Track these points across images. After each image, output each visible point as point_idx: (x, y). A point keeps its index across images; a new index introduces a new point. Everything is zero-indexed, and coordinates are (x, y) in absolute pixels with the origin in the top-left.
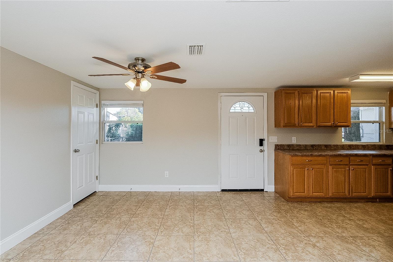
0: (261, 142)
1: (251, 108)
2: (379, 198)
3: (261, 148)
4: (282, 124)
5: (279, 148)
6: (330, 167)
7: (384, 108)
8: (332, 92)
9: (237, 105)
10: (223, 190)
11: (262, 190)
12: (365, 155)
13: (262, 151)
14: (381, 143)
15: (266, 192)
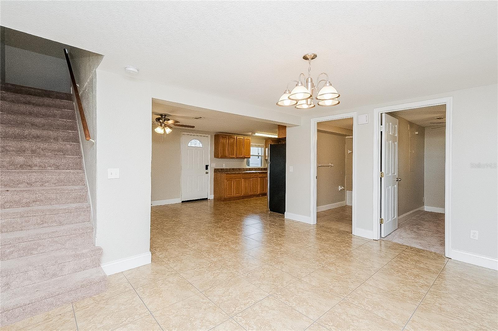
0: (207, 167)
1: (201, 144)
2: (261, 194)
3: (207, 171)
4: (220, 156)
5: (216, 171)
6: (243, 180)
7: (263, 148)
8: (243, 138)
9: (193, 141)
10: (183, 202)
11: (207, 199)
12: (256, 173)
13: (207, 173)
14: (262, 167)
15: (209, 199)
